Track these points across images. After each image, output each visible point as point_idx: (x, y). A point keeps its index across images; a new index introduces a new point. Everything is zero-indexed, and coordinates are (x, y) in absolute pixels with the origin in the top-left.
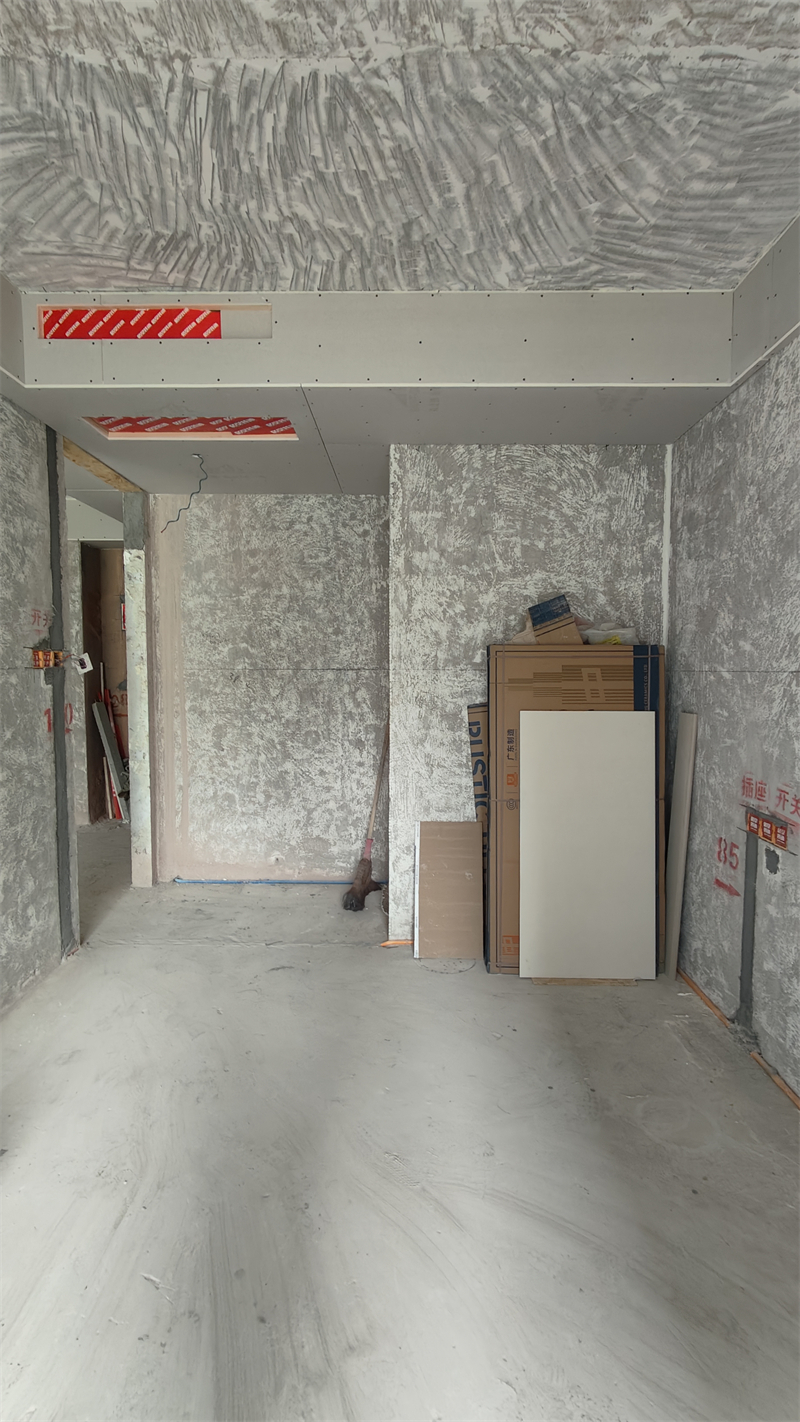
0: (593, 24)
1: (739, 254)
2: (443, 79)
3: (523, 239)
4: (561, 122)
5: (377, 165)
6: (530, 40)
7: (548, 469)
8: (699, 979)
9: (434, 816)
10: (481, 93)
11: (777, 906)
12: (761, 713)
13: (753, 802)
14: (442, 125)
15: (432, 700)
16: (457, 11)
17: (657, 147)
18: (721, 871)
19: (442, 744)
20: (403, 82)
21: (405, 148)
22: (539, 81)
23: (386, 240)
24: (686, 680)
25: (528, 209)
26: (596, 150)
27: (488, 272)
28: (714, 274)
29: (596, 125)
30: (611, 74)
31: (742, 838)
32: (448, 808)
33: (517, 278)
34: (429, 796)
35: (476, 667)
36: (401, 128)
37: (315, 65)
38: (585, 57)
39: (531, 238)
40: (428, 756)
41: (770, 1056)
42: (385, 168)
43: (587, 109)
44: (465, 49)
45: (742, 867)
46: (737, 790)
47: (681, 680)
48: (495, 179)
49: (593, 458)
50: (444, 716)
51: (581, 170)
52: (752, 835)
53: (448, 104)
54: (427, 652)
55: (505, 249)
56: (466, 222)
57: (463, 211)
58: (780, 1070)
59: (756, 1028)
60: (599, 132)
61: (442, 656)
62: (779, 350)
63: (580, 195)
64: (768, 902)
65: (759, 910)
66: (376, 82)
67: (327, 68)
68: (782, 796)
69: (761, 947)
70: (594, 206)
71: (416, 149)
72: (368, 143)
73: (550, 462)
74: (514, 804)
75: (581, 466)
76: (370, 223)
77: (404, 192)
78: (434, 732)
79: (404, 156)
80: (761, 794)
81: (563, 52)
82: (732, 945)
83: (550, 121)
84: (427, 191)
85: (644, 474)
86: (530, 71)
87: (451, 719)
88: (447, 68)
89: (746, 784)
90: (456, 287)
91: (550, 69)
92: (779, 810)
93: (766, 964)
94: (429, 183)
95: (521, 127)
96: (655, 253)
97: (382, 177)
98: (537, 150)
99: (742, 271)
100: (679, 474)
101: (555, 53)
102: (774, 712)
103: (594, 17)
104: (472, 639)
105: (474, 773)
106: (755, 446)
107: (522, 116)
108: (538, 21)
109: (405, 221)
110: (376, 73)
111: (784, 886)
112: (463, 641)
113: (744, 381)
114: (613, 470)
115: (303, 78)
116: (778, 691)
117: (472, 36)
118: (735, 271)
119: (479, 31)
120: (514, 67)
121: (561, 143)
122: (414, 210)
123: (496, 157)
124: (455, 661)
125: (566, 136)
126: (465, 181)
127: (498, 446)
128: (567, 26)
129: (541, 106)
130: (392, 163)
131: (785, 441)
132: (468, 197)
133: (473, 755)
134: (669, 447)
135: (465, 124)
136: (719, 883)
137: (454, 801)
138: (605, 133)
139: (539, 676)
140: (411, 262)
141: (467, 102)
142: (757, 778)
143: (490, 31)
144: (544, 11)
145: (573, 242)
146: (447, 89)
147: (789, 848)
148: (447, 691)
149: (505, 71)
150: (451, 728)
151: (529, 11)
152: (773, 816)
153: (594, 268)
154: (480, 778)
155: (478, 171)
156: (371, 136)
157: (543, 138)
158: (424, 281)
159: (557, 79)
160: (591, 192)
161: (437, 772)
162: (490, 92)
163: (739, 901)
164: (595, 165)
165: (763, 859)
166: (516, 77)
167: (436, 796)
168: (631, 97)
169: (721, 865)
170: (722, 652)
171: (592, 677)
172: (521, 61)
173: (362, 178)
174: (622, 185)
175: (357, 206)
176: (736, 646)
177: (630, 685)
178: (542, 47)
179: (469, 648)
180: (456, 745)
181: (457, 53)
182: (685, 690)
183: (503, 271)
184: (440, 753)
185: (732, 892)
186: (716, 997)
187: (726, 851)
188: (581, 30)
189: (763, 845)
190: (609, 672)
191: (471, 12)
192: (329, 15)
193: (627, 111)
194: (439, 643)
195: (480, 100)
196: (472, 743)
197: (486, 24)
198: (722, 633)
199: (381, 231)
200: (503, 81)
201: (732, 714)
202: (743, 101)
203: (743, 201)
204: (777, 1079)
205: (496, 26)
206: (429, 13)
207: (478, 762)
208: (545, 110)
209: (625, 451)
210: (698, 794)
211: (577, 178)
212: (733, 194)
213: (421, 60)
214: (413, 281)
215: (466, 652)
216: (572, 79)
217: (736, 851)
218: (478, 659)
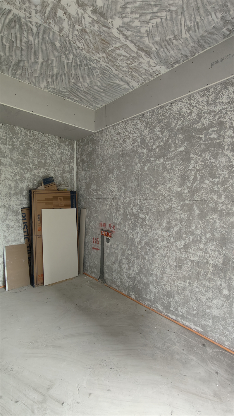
0: (89, 47)
1: (99, 104)
2: (49, 35)
3: (52, 80)
4: (74, 61)
5: (18, 42)
6: (74, 42)
7: (45, 140)
8: (88, 273)
9: (10, 244)
10: (58, 44)
11: (109, 250)
12: (104, 208)
13: (103, 228)
14: (44, 44)
15: (9, 206)
16: (60, 25)
17: (91, 77)
18: (94, 245)
19: (13, 220)
20: (37, 29)
21: (30, 43)
22: (72, 50)
23: (10, 61)
24: (82, 200)
25: (57, 74)
26: (79, 70)
27: (39, 83)
28: (92, 106)
29: (81, 66)
30: (88, 58)
31: (100, 236)
32: (15, 241)
33: (47, 87)
34: (8, 238)
35: (24, 196)
36: (31, 38)
37: (12, 8)
38: (84, 52)
39: (55, 80)
40: (8, 225)
41: (109, 283)
42: (21, 44)
43: (80, 62)
44: (58, 33)
45: (100, 243)
46: (98, 226)
47: (80, 200)
48: (52, 63)
49: (57, 140)
50: (13, 212)
51: (73, 72)
52: (103, 236)
53: (47, 41)
54: (7, 191)
55: (47, 80)
56: (39, 68)
57: (39, 65)
58: (111, 285)
59: (105, 278)
60: (81, 67)
61: (12, 192)
62: (107, 129)
63: (71, 77)
64: (107, 249)
65: (105, 252)
66: (29, 24)
67: (15, 11)
68: (110, 226)
69: (106, 260)
70: (73, 81)
71: (33, 45)
72: (18, 36)
73: (45, 138)
74: (41, 236)
75: (54, 141)
76: (7, 54)
77: (23, 53)
78: (10, 217)
79: (28, 45)
80: (105, 226)
81: (80, 48)
82: (98, 262)
83: (71, 59)
84: (31, 56)
85: (70, 147)
86: (71, 47)
87: (16, 213)
88: (51, 34)
89: (101, 224)
90: (27, 82)
91: (76, 49)
92: (109, 229)
93: (107, 263)
94: (33, 54)
95: (64, 56)
96: (82, 96)
97: (18, 45)
98: (65, 63)
99: (98, 107)
100: (79, 149)
101: (79, 47)
102: (107, 207)
103: (89, 46)
104: (22, 187)
105: (24, 229)
106: (101, 148)
107: (65, 54)
108: (78, 39)
109: (20, 59)
110: (31, 22)
111: (111, 245)
112: (19, 188)
113: (98, 132)
114: (62, 144)
115: (5, 8)
116: (108, 203)
117: (61, 32)
118: (96, 107)
119: (63, 32)
120: (68, 44)
121: (72, 65)
122: (24, 58)
123: (54, 59)
124: (17, 194)
125: (73, 64)
126: (43, 59)
127: (30, 130)
128: (83, 44)
129: (70, 55)
130: (23, 44)
131: (109, 148)
132: (42, 63)
133: (23, 223)
134: (75, 142)
135: (50, 48)
136: (94, 248)
137: (17, 238)
138: (82, 68)
139: (47, 199)
140: (17, 70)
141: (53, 44)
142: (103, 222)
143: (66, 34)
144: (80, 38)
145: (65, 86)
146: (49, 38)
147: (112, 237)
148: (14, 204)
149: (66, 43)
150: (16, 215)
151: (76, 36)
152: (108, 230)
153: (67, 93)
154: (26, 230)
155: (48, 59)
156: (20, 34)
157: (68, 61)
158: (18, 76)
159: (77, 52)
160: (74, 78)
161: (11, 230)
162: (60, 45)
163: (99, 251)
164: (77, 73)
165: (106, 240)
166: (67, 46)
167: (11, 237)
168: (90, 65)
169: (94, 244)
170: (93, 194)
171: (61, 200)
172: (70, 44)
173: (12, 43)
174: (81, 80)
175: (5, 48)
176: (97, 193)
177: (70, 202)
178: (76, 44)
179: (21, 190)
180: (17, 220)
181: (56, 33)
182: (82, 203)
183: (43, 84)
184: (12, 224)
185: (97, 249)
186: (94, 275)
187: (96, 240)
188: (86, 47)
189: (105, 237)
190: (65, 198)
191: (63, 28)
192: (24, 2)
193: (88, 67)
194: (11, 188)
195: (56, 45)
196: (23, 220)
197: (66, 32)
198: (93, 189)
199: (10, 58)
200: (64, 45)
201: (96, 208)
202: (110, 77)
203: (103, 94)
204: (111, 287)
205: (68, 34)
206: (53, 21)
207: (25, 225)
208: (71, 56)
209: (65, 140)
210: (87, 228)
211: (72, 73)
212: (102, 92)
213: (45, 28)
214: (14, 75)
215: (20, 191)
216: (80, 54)
217: (98, 240)
218: (24, 194)
